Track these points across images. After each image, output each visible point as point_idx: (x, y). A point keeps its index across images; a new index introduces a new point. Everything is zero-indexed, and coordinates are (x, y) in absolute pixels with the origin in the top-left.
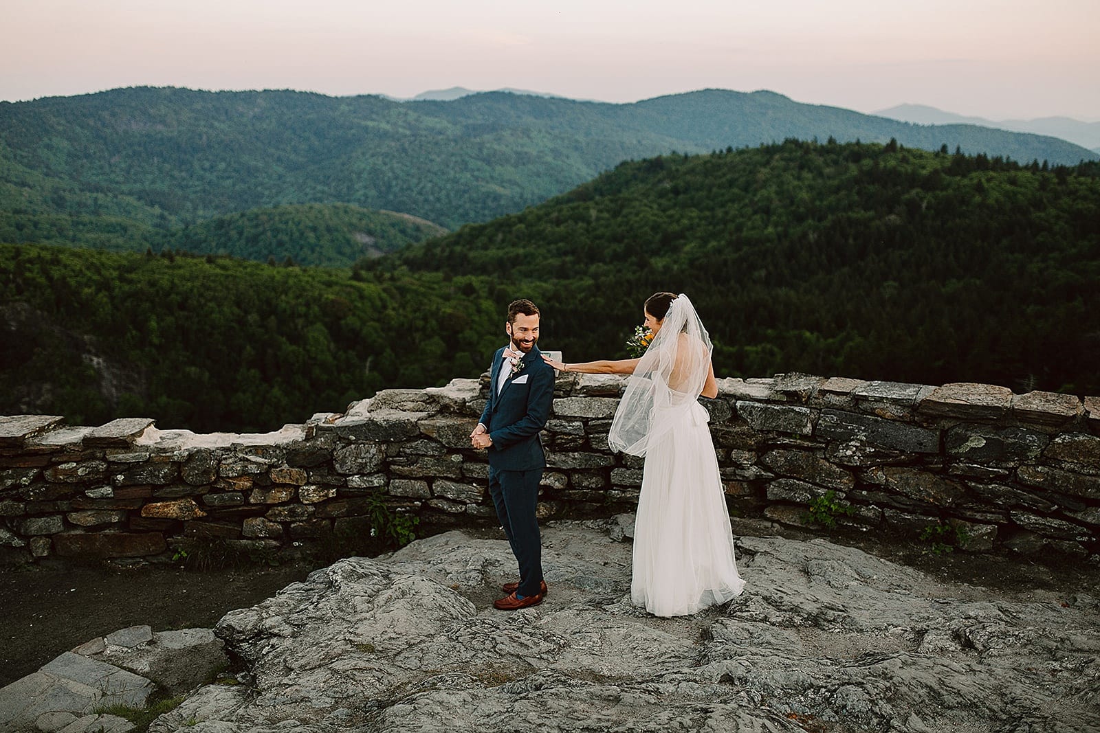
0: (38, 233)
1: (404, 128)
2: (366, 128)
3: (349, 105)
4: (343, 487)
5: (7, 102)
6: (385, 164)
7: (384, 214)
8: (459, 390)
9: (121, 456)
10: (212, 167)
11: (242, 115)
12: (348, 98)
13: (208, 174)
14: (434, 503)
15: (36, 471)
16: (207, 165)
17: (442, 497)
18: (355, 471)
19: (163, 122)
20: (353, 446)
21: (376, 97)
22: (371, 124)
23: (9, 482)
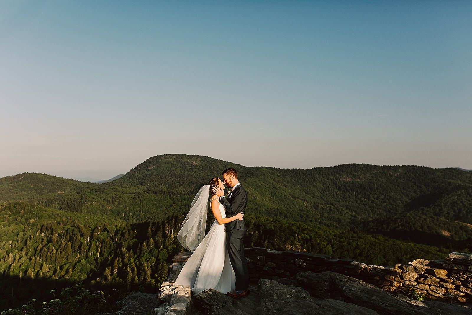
0: (308, 219)
1: (469, 183)
2: (450, 184)
3: (441, 172)
4: (404, 284)
5: (303, 169)
6: (459, 200)
7: (457, 223)
8: (439, 261)
9: (347, 266)
10: (378, 197)
11: (391, 176)
12: (441, 169)
13: (376, 200)
14: (430, 292)
15: (326, 267)
16: (376, 196)
17: (432, 291)
18: (408, 280)
19: (359, 178)
20: (407, 272)
21: (455, 169)
22: (452, 181)
23: (320, 269)
